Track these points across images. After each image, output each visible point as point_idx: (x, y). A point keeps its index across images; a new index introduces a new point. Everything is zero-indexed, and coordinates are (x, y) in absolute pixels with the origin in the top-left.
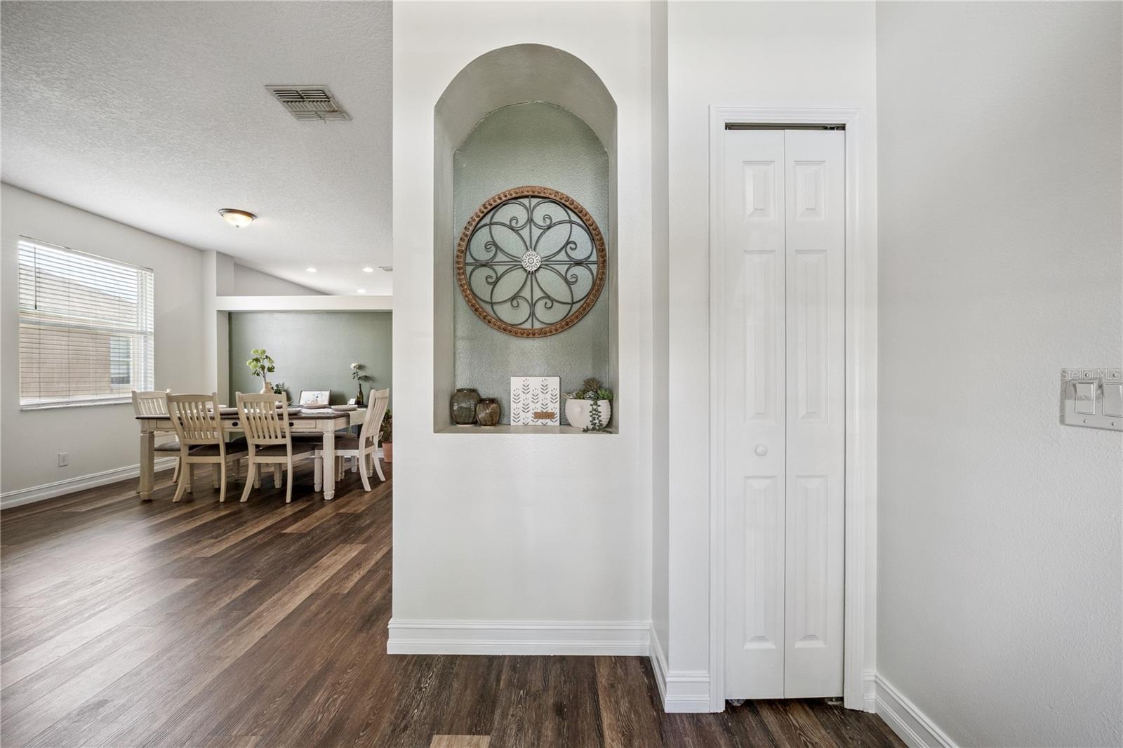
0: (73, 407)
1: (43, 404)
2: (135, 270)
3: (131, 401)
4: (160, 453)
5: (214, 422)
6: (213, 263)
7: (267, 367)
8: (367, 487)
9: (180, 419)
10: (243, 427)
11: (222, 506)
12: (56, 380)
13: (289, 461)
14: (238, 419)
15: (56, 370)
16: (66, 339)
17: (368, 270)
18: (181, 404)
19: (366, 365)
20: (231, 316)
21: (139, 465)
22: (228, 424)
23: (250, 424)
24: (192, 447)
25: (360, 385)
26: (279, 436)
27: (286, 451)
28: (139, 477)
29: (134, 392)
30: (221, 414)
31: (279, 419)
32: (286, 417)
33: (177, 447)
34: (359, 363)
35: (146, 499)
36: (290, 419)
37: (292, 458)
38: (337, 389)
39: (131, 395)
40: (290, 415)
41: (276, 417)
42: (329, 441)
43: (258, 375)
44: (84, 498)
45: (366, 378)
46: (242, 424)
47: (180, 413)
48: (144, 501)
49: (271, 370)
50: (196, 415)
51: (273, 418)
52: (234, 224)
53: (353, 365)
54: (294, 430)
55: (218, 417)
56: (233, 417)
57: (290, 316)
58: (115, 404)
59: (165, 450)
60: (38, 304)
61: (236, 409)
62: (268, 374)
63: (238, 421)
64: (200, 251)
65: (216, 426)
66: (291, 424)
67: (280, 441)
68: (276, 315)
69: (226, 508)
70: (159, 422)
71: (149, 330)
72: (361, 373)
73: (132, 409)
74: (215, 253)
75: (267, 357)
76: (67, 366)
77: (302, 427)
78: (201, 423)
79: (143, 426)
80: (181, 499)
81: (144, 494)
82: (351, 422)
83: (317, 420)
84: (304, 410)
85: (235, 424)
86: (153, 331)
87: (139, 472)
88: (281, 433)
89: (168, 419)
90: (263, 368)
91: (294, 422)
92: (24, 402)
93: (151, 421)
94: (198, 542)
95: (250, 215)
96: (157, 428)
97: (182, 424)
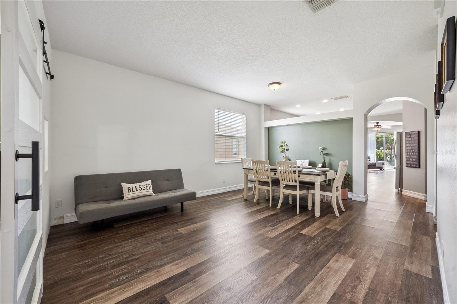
0: (226, 163)
1: (220, 162)
2: (241, 115)
3: (241, 161)
4: (249, 182)
5: (268, 172)
6: (263, 108)
7: (286, 149)
8: (337, 214)
9: (256, 170)
10: (278, 176)
11: (270, 209)
12: (223, 154)
13: (298, 193)
14: (277, 172)
15: (223, 151)
16: (225, 140)
17: (325, 101)
18: (257, 164)
19: (327, 148)
20: (269, 129)
21: (243, 184)
22: (273, 173)
23: (281, 174)
24: (259, 181)
25: (324, 157)
26: (294, 181)
27: (296, 189)
28: (243, 189)
29: (242, 158)
30: (270, 169)
31: (294, 173)
32: (297, 172)
33: (255, 180)
34: (323, 147)
35: (246, 199)
36: (298, 174)
37: (299, 192)
38: (313, 159)
39: (241, 159)
40: (298, 172)
41: (293, 172)
42: (318, 186)
43: (283, 152)
44: (229, 195)
45: (327, 154)
46: (278, 174)
47: (256, 167)
48: (245, 200)
49: (287, 150)
50: (261, 169)
51: (291, 173)
52: (273, 89)
53: (320, 148)
54: (300, 179)
55: (269, 170)
56: (274, 170)
57: (291, 127)
58: (236, 163)
59: (251, 181)
60: (219, 129)
61: (276, 167)
62: (287, 152)
63: (276, 173)
64: (259, 105)
65: (268, 174)
66: (299, 176)
67: (294, 184)
68: (285, 127)
69: (272, 210)
70: (250, 170)
71: (245, 136)
72: (325, 152)
73: (241, 164)
74: (264, 105)
75: (286, 145)
76: (225, 149)
77: (304, 178)
78: (263, 172)
79: (245, 171)
80: (256, 202)
81: (245, 197)
82: (327, 177)
83: (312, 176)
84: (304, 170)
85: (275, 174)
86: (246, 136)
87: (243, 187)
88: (294, 179)
89: (252, 169)
90: (284, 149)
91: (300, 175)
92: (216, 161)
93: (247, 170)
94: (266, 227)
95: (279, 83)
96: (250, 173)
97: (256, 172)
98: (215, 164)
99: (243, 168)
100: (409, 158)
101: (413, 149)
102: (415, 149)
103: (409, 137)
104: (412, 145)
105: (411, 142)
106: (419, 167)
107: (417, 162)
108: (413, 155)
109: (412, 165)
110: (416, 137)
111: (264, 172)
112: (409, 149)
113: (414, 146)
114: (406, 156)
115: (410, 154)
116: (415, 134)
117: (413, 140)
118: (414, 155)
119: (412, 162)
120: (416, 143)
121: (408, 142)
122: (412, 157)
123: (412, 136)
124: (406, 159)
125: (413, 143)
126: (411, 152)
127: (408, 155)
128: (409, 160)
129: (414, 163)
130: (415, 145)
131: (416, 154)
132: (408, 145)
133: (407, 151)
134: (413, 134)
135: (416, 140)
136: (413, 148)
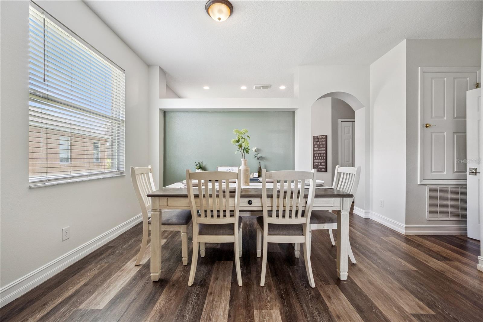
1: (50, 180)
6: (157, 73)
17: (244, 88)
20: (164, 113)
25: (260, 163)
27: (302, 230)
52: (217, 17)
53: (254, 149)
64: (149, 66)
67: (299, 221)
70: (169, 200)
71: (121, 118)
74: (158, 67)
77: (320, 205)
85: (250, 202)
86: (124, 119)
96: (167, 207)
98: (30, 188)
99: (148, 196)
100: (316, 162)
101: (320, 154)
102: (323, 153)
103: (317, 142)
104: (320, 149)
105: (319, 146)
106: (326, 171)
107: (325, 166)
108: (320, 159)
109: (320, 169)
110: (324, 141)
111: (210, 200)
112: (317, 153)
113: (321, 150)
114: (313, 161)
115: (317, 158)
116: (323, 138)
117: (321, 144)
118: (322, 159)
119: (319, 166)
120: (324, 147)
121: (315, 146)
122: (319, 161)
123: (320, 140)
124: (313, 164)
125: (320, 147)
126: (319, 156)
127: (315, 159)
128: (317, 164)
129: (322, 167)
130: (323, 149)
131: (324, 158)
132: (315, 149)
133: (315, 155)
134: (321, 138)
135: (324, 144)
136: (321, 152)
